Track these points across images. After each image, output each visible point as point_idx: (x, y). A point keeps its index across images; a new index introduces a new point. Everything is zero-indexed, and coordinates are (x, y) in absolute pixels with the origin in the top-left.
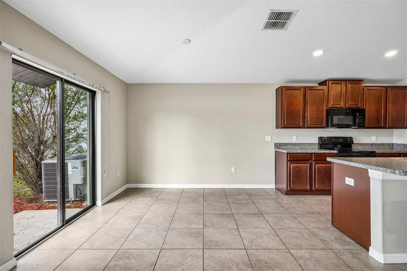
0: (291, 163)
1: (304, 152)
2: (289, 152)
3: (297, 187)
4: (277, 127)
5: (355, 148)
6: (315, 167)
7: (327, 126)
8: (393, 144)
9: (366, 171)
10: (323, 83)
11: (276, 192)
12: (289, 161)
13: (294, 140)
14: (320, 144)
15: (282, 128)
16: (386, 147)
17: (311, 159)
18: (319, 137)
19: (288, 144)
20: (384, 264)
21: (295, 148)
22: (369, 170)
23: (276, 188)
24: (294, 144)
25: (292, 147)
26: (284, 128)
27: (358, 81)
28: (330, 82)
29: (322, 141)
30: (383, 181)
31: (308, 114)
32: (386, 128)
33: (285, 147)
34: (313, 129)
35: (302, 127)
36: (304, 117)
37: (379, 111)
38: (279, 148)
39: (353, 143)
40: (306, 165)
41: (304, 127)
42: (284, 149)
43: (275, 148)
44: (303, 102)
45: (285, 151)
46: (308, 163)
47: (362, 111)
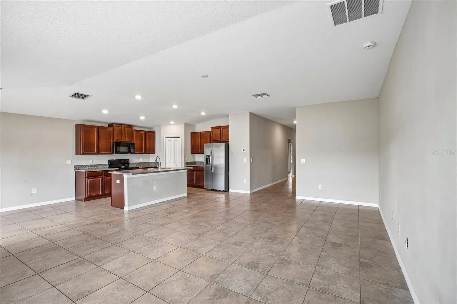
0: (88, 179)
1: (97, 170)
2: (87, 171)
3: (93, 194)
4: (77, 153)
5: (130, 166)
6: (105, 179)
7: (113, 153)
8: (150, 162)
9: (123, 175)
10: (110, 125)
11: (76, 201)
12: (87, 177)
13: (91, 163)
14: (109, 165)
15: (81, 154)
16: (147, 164)
17: (102, 174)
18: (108, 160)
19: (86, 166)
20: (129, 211)
21: (91, 169)
22: (124, 175)
23: (76, 200)
24: (91, 166)
25: (89, 168)
26: (82, 154)
27: (131, 126)
28: (115, 125)
29: (110, 163)
30: (128, 178)
31: (101, 145)
32: (145, 154)
33: (83, 168)
34: (104, 155)
35: (96, 153)
36: (98, 147)
37: (141, 144)
38: (78, 169)
39: (129, 163)
40: (99, 179)
41: (97, 153)
42: (82, 169)
43: (75, 169)
44: (97, 136)
45: (84, 171)
46: (100, 177)
47: (133, 144)
